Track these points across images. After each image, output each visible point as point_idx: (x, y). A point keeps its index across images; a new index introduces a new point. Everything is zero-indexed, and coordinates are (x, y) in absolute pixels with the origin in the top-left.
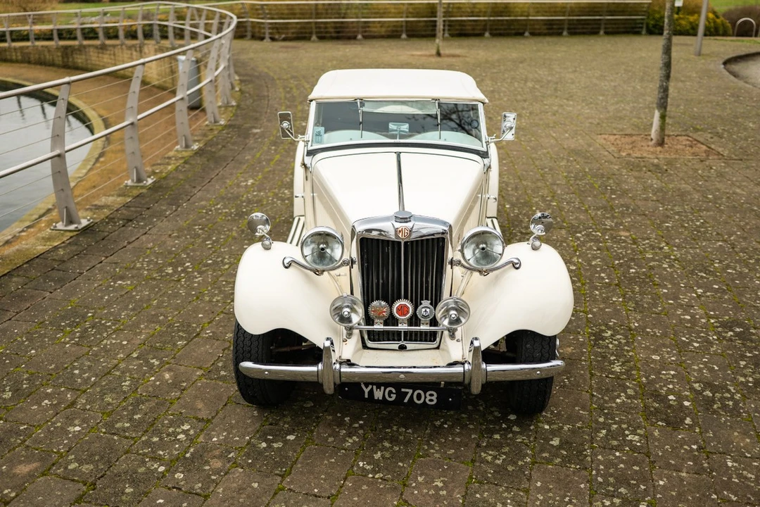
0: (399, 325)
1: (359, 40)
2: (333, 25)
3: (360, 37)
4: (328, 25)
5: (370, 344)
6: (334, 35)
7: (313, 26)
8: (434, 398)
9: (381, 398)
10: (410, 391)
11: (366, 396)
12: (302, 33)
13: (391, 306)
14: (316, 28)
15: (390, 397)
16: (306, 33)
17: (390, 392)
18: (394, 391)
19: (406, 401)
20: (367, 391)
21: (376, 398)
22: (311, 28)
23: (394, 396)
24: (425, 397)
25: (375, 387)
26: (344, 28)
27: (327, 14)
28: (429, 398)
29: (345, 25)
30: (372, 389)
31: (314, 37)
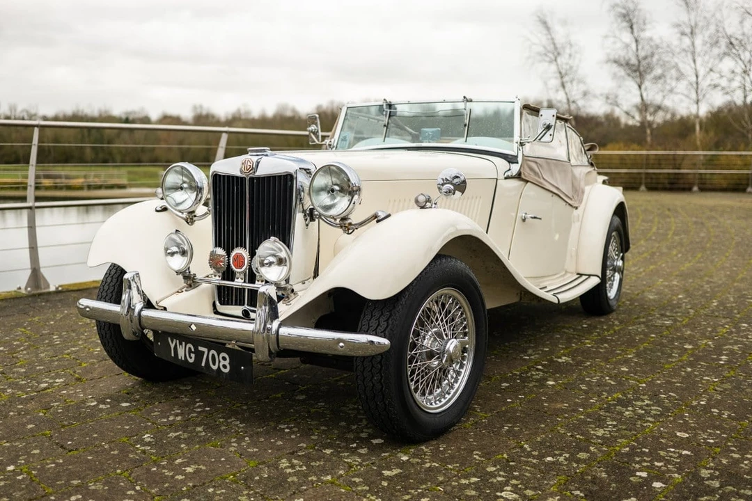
0: (236, 280)
1: (695, 192)
2: (666, 176)
3: (695, 188)
4: (661, 176)
5: (221, 308)
6: (668, 186)
7: (643, 176)
8: (227, 363)
9: (183, 359)
10: (205, 350)
11: (173, 355)
12: (630, 183)
13: (229, 255)
14: (646, 178)
15: (191, 358)
16: (635, 183)
17: (190, 351)
18: (193, 350)
19: (203, 364)
20: (172, 346)
21: (180, 358)
22: (641, 178)
23: (193, 355)
24: (219, 362)
25: (178, 341)
26: (678, 179)
27: (660, 164)
28: (222, 362)
29: (680, 176)
30: (176, 343)
31: (643, 188)
